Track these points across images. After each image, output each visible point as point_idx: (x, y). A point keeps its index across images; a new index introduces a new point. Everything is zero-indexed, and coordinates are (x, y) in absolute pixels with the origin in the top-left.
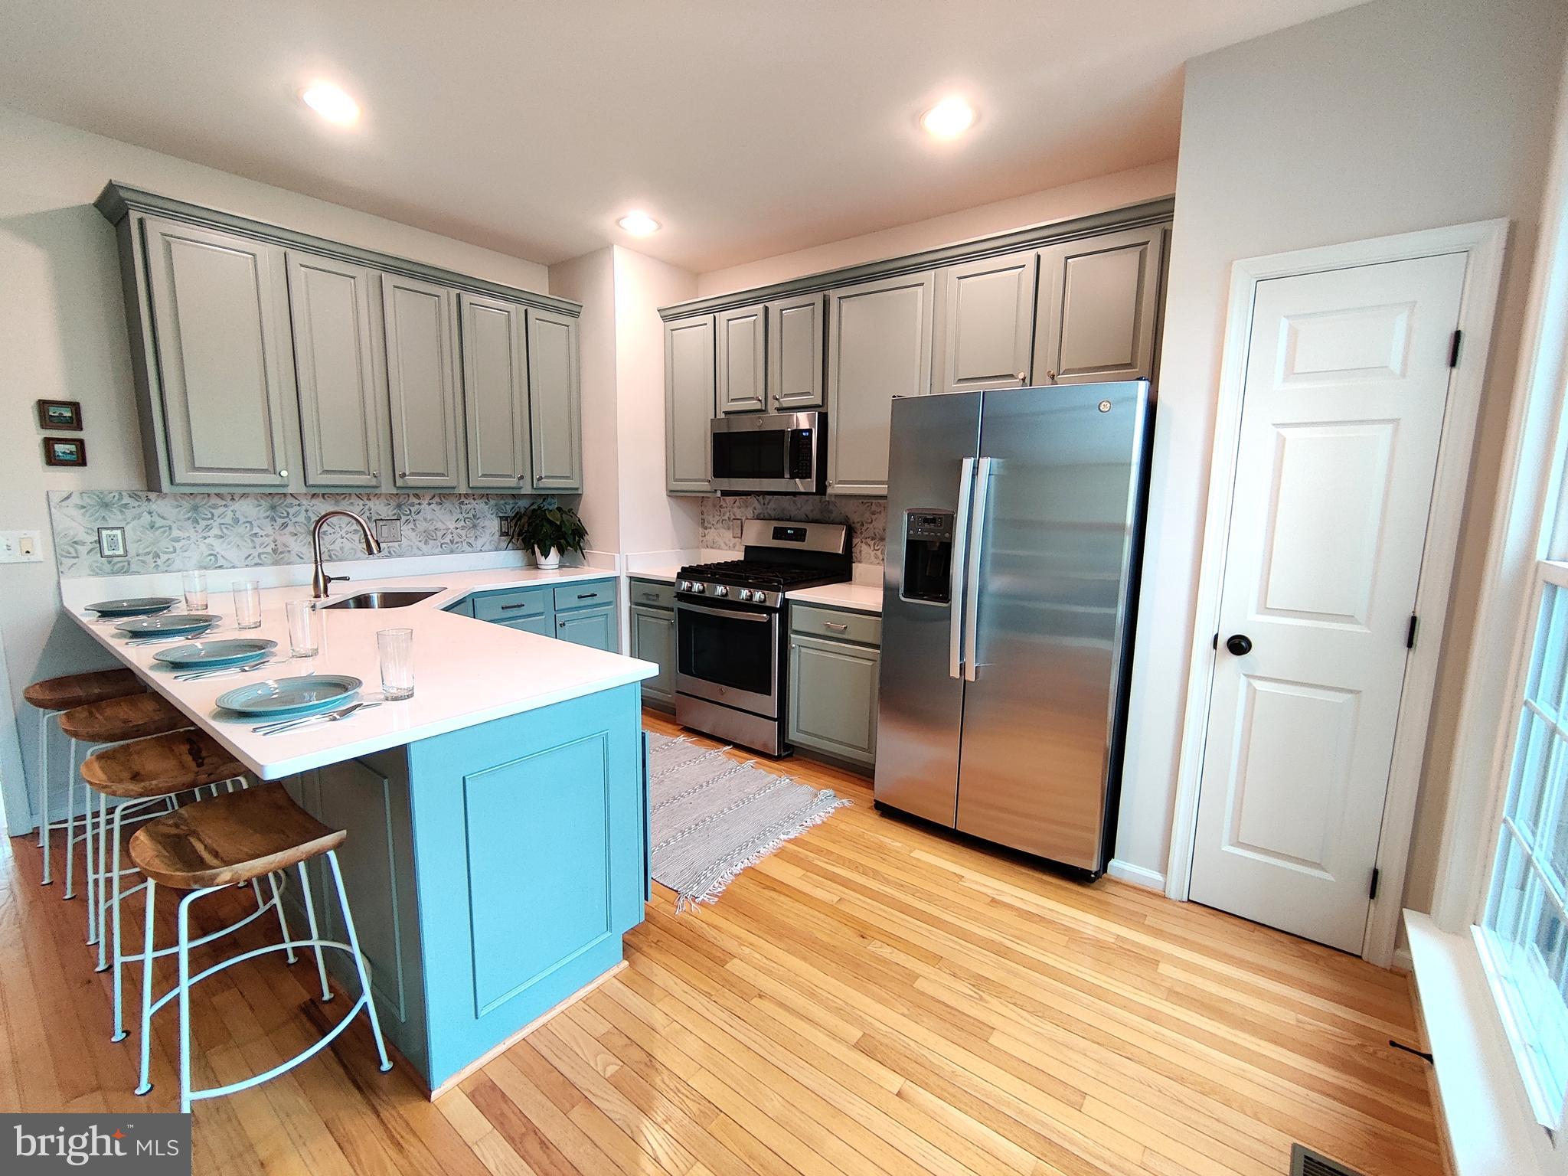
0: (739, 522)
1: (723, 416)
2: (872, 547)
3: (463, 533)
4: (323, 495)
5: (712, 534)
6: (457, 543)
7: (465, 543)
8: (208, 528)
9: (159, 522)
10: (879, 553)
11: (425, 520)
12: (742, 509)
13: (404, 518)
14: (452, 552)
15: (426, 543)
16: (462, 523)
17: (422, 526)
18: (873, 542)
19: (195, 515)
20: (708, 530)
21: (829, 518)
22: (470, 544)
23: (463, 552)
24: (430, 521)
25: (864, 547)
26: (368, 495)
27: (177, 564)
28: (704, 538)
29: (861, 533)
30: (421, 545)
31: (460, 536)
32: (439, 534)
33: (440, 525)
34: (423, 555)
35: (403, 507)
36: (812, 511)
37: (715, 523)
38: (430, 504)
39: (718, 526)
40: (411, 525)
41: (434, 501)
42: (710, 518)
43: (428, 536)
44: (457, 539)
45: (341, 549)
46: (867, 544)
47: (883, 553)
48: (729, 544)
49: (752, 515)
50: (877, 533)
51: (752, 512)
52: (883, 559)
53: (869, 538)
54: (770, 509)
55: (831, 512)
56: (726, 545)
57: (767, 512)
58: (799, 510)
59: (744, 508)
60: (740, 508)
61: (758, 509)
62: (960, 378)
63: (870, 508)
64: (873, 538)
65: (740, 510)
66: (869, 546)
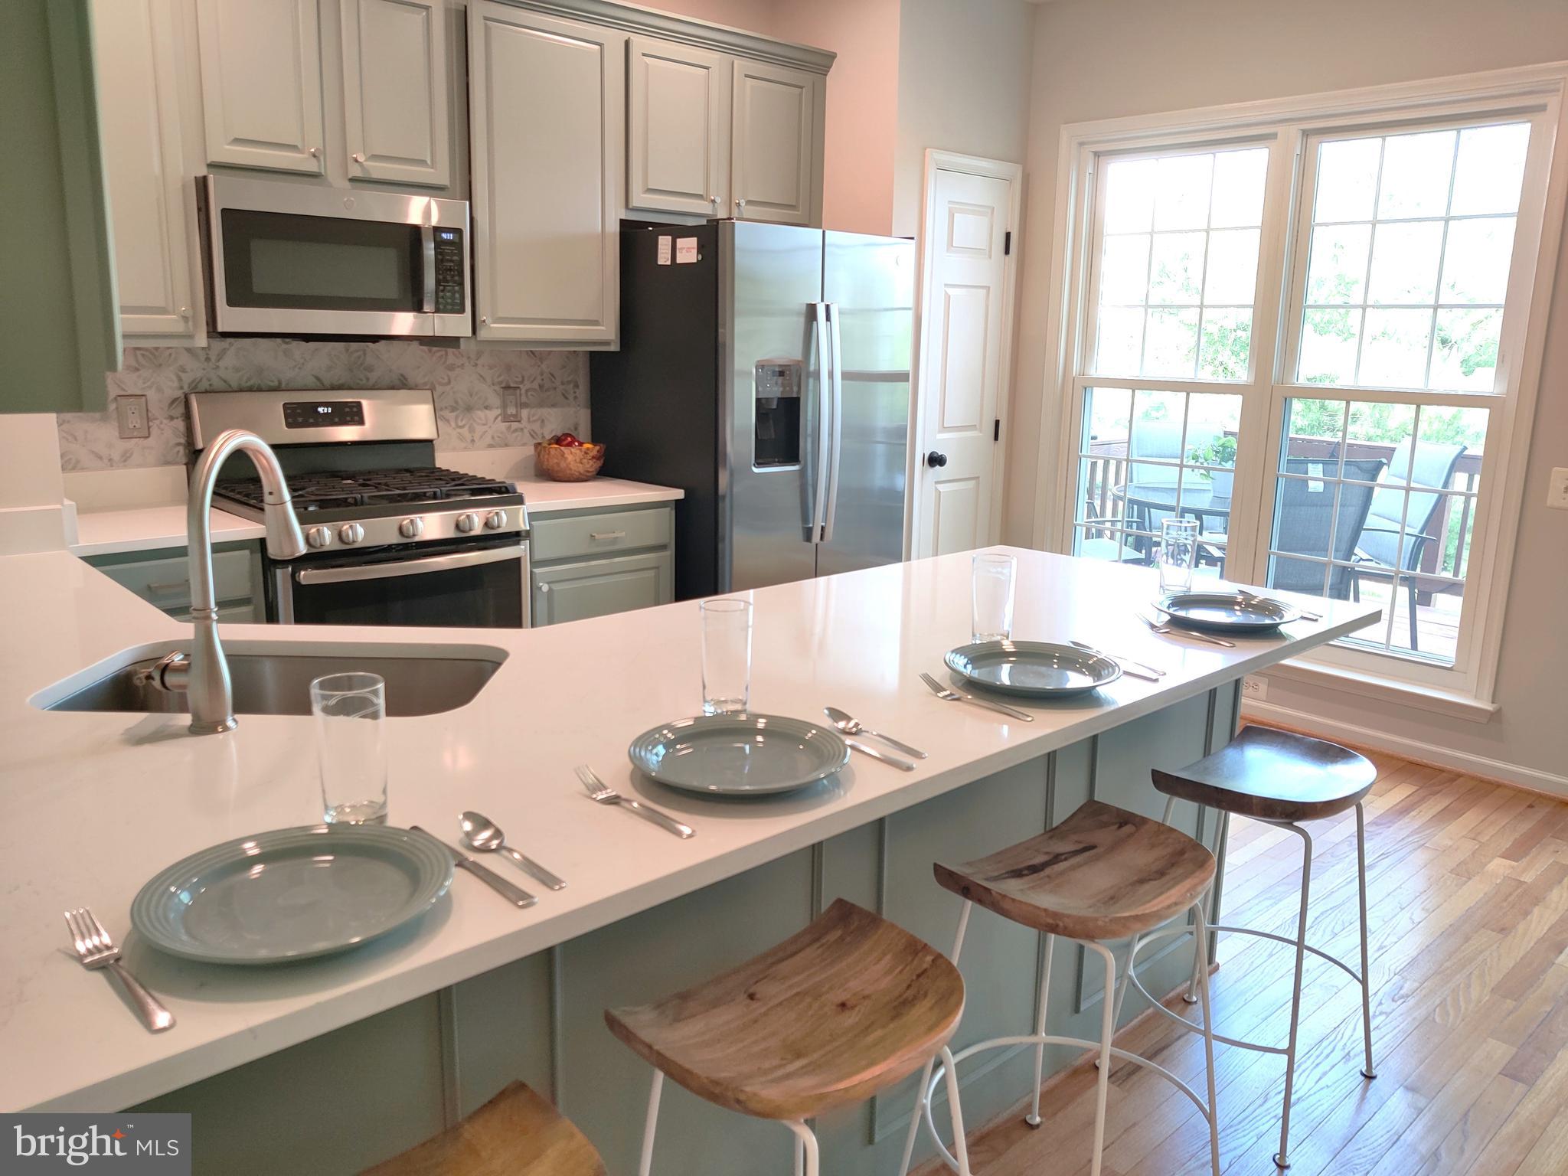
0: (140, 401)
12: (145, 373)
47: (472, 430)
48: (110, 455)
49: (176, 384)
50: (459, 401)
51: (174, 378)
52: (473, 441)
53: (446, 408)
54: (226, 368)
55: (370, 369)
56: (101, 458)
57: (218, 376)
58: (300, 368)
59: (151, 371)
60: (137, 370)
61: (192, 370)
62: (650, 187)
63: (443, 360)
64: (453, 409)
65: (137, 373)
66: (448, 421)
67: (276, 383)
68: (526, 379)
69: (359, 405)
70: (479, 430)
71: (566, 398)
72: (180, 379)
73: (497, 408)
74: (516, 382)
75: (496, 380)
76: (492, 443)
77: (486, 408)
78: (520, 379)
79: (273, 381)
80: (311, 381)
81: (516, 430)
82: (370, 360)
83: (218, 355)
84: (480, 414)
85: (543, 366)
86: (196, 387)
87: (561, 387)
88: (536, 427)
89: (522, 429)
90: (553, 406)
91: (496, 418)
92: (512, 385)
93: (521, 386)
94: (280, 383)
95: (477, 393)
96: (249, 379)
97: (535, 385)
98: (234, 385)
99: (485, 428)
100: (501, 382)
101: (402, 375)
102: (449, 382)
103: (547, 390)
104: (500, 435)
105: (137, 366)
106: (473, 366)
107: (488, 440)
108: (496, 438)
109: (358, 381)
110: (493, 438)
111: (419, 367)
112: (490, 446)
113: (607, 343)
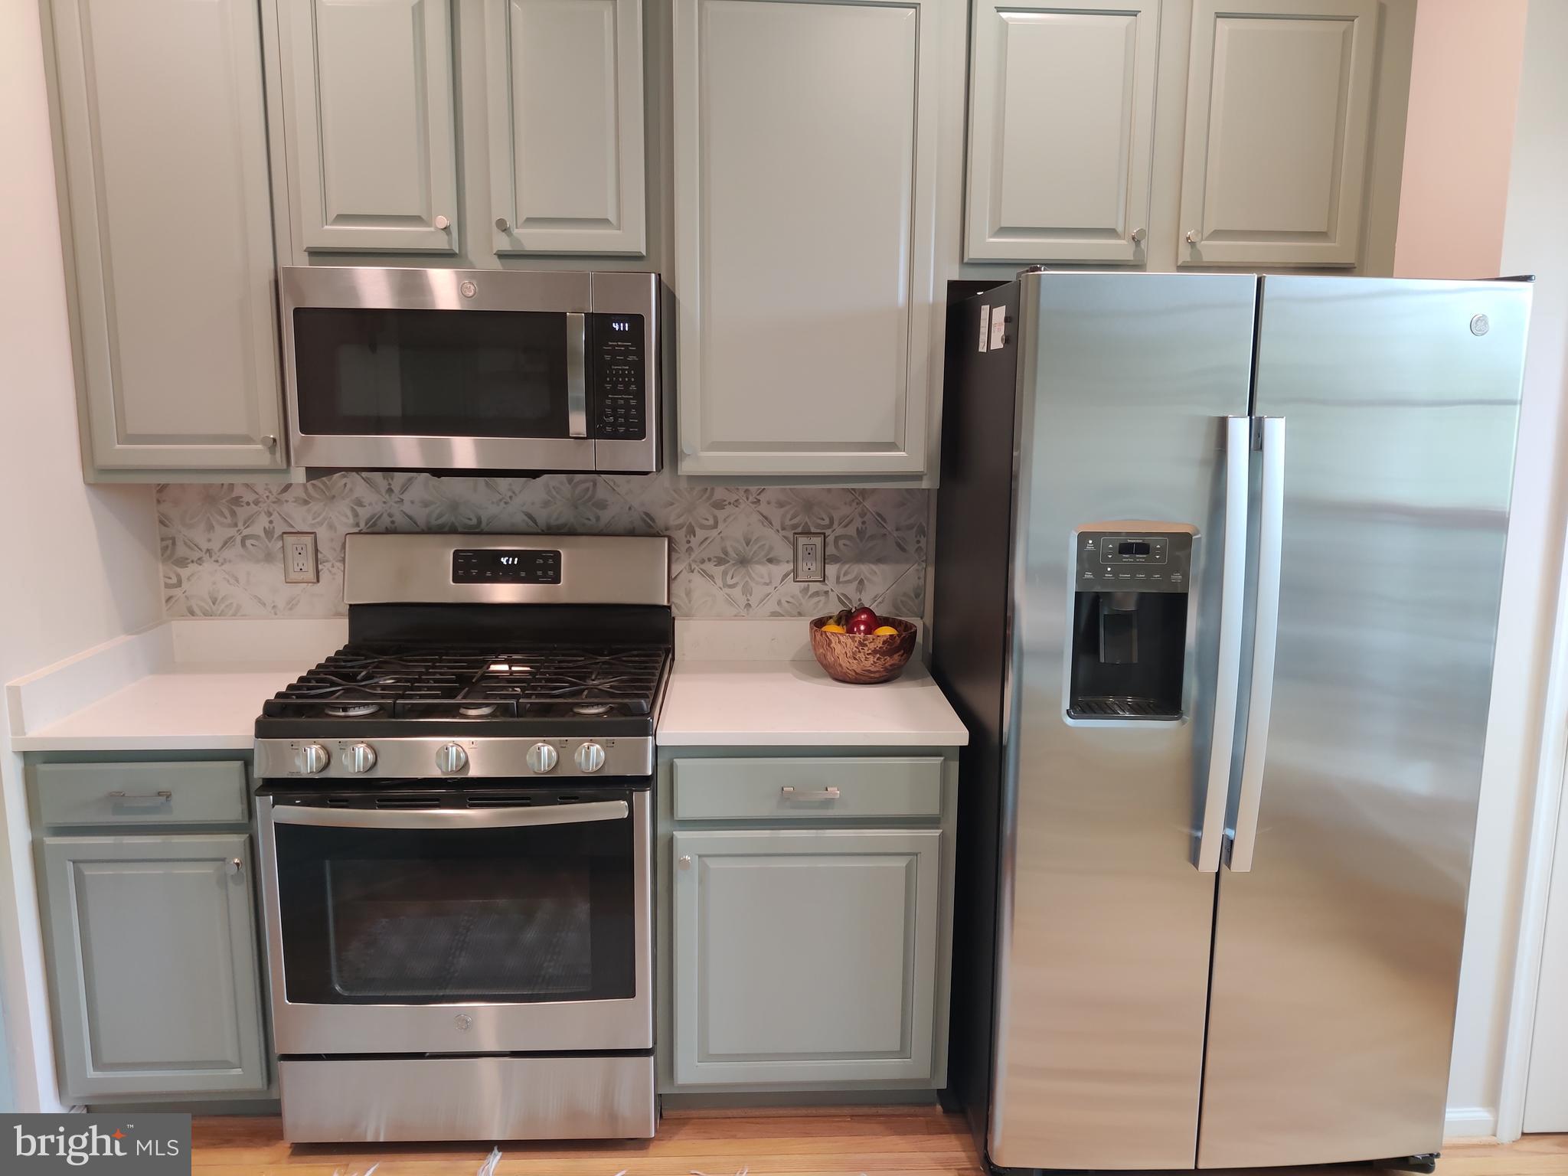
0: (309, 539)
1: (302, 262)
2: (720, 582)
5: (204, 578)
10: (737, 592)
12: (315, 507)
18: (722, 568)
20: (193, 567)
21: (598, 519)
25: (697, 580)
28: (177, 592)
29: (690, 550)
36: (546, 504)
37: (215, 545)
39: (227, 553)
42: (199, 535)
46: (705, 573)
47: (747, 591)
48: (274, 602)
49: (351, 521)
50: (730, 550)
51: (350, 514)
52: (748, 605)
53: (709, 560)
54: (412, 502)
55: (602, 505)
56: (264, 605)
57: (402, 511)
58: (506, 503)
59: (322, 504)
60: (306, 502)
61: (370, 504)
62: (1004, 225)
63: (707, 495)
64: (720, 562)
65: (306, 507)
66: (712, 577)
67: (474, 521)
68: (836, 523)
69: (557, 555)
70: (759, 591)
71: (903, 550)
72: (356, 515)
73: (788, 562)
74: (818, 526)
75: (788, 523)
76: (777, 609)
77: (770, 561)
78: (827, 522)
79: (470, 519)
80: (520, 520)
81: (817, 594)
82: (601, 493)
83: (403, 486)
84: (761, 570)
85: (867, 504)
86: (374, 524)
87: (895, 534)
88: (851, 590)
89: (826, 592)
90: (879, 560)
91: (786, 576)
92: (813, 530)
93: (828, 532)
94: (480, 522)
95: (757, 540)
96: (440, 516)
97: (851, 531)
98: (422, 522)
99: (769, 589)
100: (795, 527)
101: (647, 514)
102: (715, 526)
103: (872, 537)
104: (791, 600)
105: (306, 498)
106: (753, 503)
107: (771, 605)
108: (786, 604)
109: (586, 522)
110: (779, 603)
111: (672, 504)
112: (775, 614)
113: (917, 477)
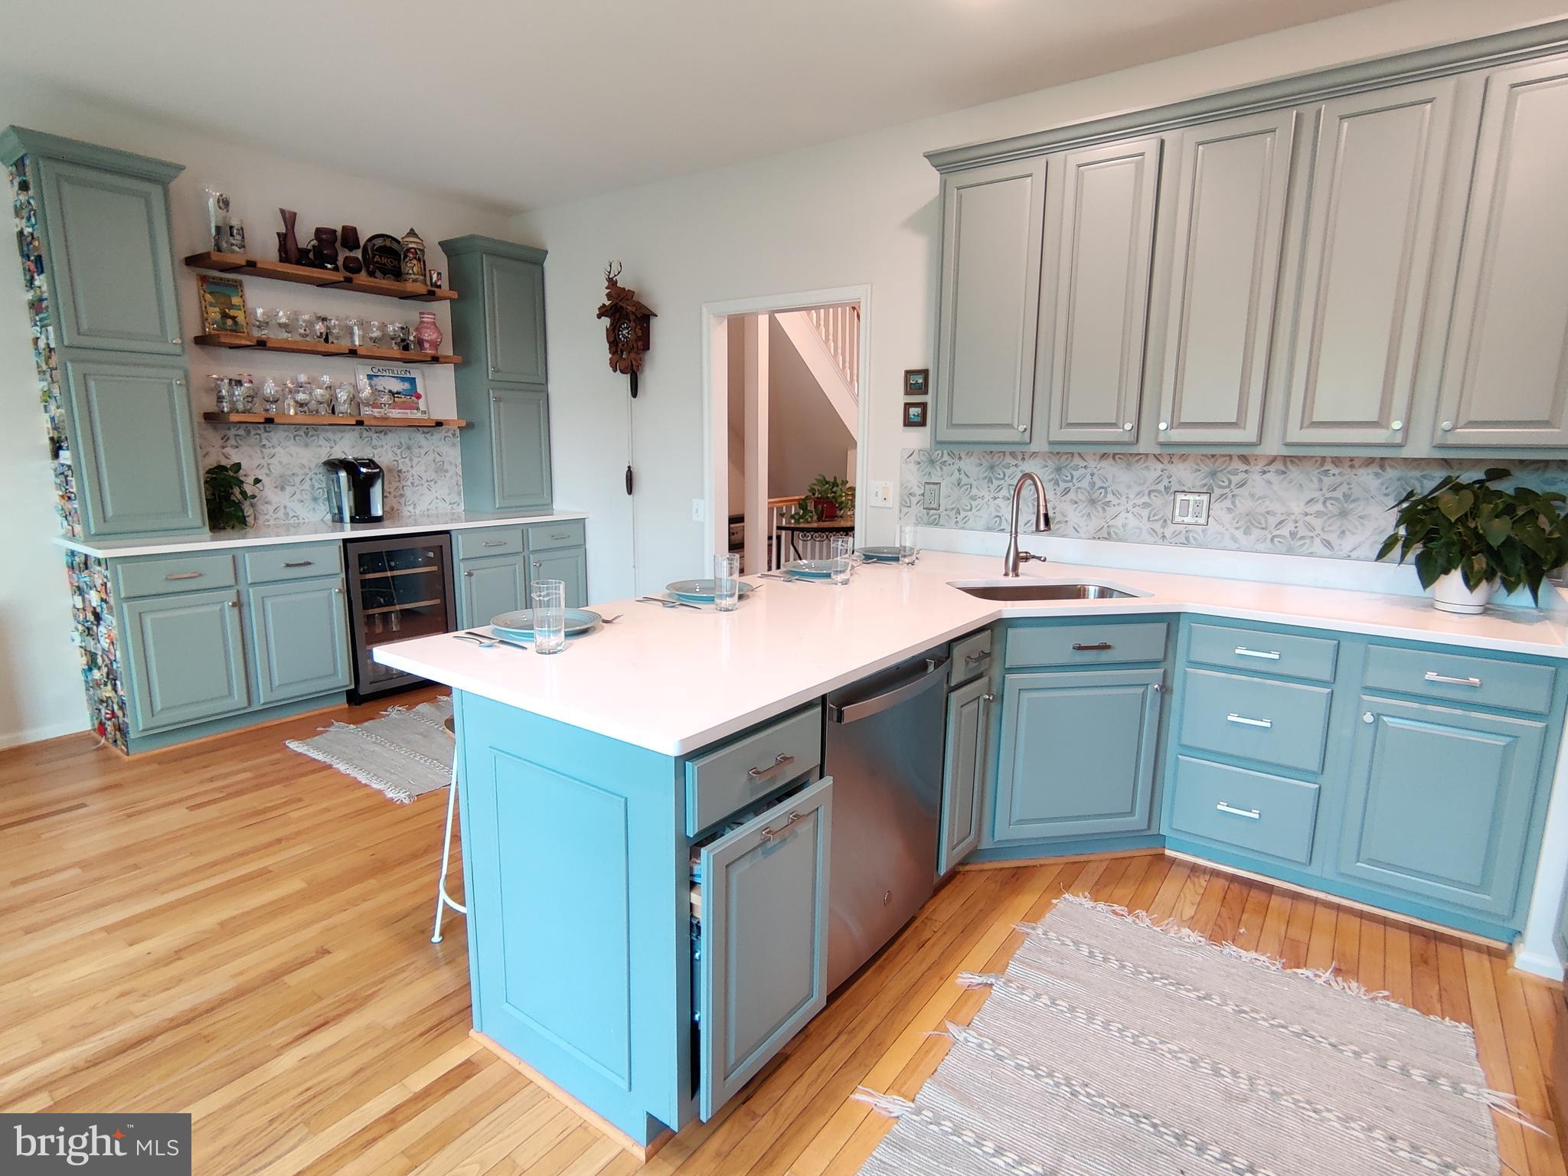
3: (1317, 523)
4: (1114, 455)
6: (1302, 538)
7: (1317, 541)
8: (999, 488)
9: (965, 480)
11: (1252, 495)
13: (1217, 492)
14: (1290, 551)
15: (1247, 532)
16: (1319, 507)
17: (1244, 504)
19: (991, 474)
22: (1328, 544)
23: (1311, 554)
24: (1260, 498)
26: (1171, 456)
27: (971, 523)
30: (1239, 534)
31: (1311, 528)
32: (1272, 521)
33: (1277, 507)
34: (1239, 550)
35: (1219, 474)
38: (1264, 472)
40: (1227, 503)
41: (1272, 468)
43: (1251, 522)
44: (1302, 531)
45: (1123, 526)
